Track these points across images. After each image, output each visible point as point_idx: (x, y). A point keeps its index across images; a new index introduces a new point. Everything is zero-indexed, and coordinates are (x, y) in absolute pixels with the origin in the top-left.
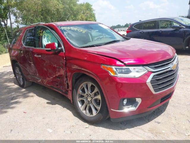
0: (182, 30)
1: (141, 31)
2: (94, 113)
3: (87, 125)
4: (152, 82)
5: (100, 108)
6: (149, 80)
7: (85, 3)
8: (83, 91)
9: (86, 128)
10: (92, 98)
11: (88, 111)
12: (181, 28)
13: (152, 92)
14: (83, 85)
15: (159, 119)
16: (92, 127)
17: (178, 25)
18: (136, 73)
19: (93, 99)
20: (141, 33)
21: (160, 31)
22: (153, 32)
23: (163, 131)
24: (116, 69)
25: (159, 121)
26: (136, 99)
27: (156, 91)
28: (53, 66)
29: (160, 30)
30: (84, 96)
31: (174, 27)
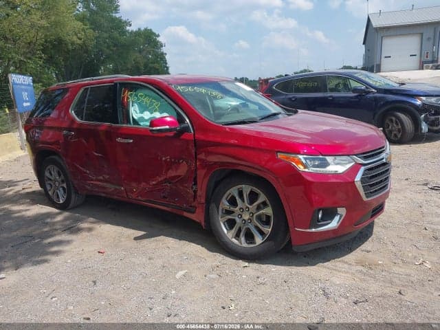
0: (371, 95)
1: (291, 96)
2: (259, 240)
3: (242, 263)
4: (363, 180)
5: (270, 230)
6: (358, 178)
7: (142, 29)
8: (233, 202)
9: (244, 267)
10: (253, 214)
11: (243, 239)
12: (369, 92)
13: (361, 197)
14: (234, 191)
15: (367, 245)
16: (254, 266)
17: (363, 87)
18: (337, 166)
19: (255, 215)
20: (290, 99)
21: (330, 97)
22: (316, 99)
23: (380, 262)
24: (305, 159)
25: (369, 249)
26: (338, 209)
27: (368, 195)
28: (161, 159)
29: (329, 94)
30: (233, 212)
31: (355, 90)
